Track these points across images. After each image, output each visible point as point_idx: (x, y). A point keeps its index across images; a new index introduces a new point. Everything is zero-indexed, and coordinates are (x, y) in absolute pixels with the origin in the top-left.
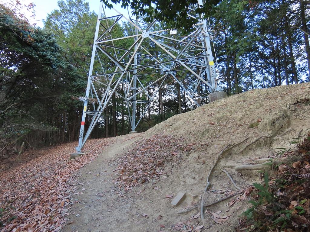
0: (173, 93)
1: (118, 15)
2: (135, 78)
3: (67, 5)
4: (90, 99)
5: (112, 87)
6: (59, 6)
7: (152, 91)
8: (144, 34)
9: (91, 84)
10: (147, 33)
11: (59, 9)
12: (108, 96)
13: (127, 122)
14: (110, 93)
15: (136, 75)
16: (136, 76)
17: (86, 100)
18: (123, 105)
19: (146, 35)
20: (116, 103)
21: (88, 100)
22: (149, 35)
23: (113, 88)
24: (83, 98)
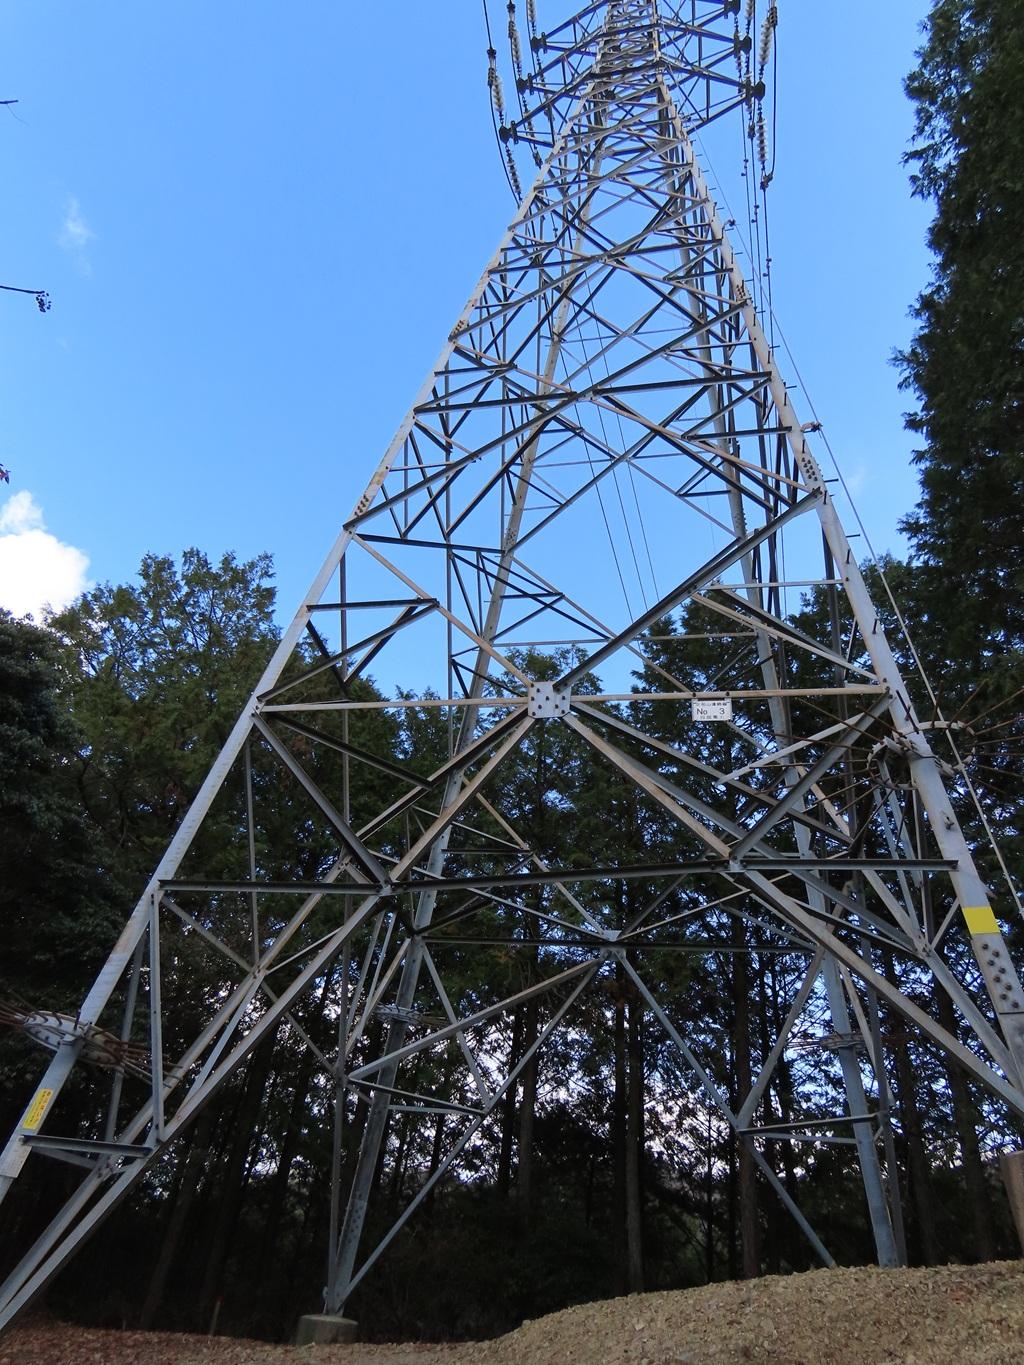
0: (580, 1074)
1: (413, 596)
2: (414, 955)
3: (178, 577)
4: (99, 1039)
5: (277, 982)
6: (145, 575)
7: (472, 1044)
8: (540, 699)
9: (147, 934)
10: (560, 696)
11: (139, 583)
12: (237, 1036)
13: (299, 1202)
14: (255, 1015)
15: (426, 934)
16: (422, 943)
17: (72, 1044)
18: (300, 1096)
19: (550, 705)
20: (266, 1077)
21: (82, 1043)
22: (567, 710)
23: (280, 991)
24: (52, 1021)
